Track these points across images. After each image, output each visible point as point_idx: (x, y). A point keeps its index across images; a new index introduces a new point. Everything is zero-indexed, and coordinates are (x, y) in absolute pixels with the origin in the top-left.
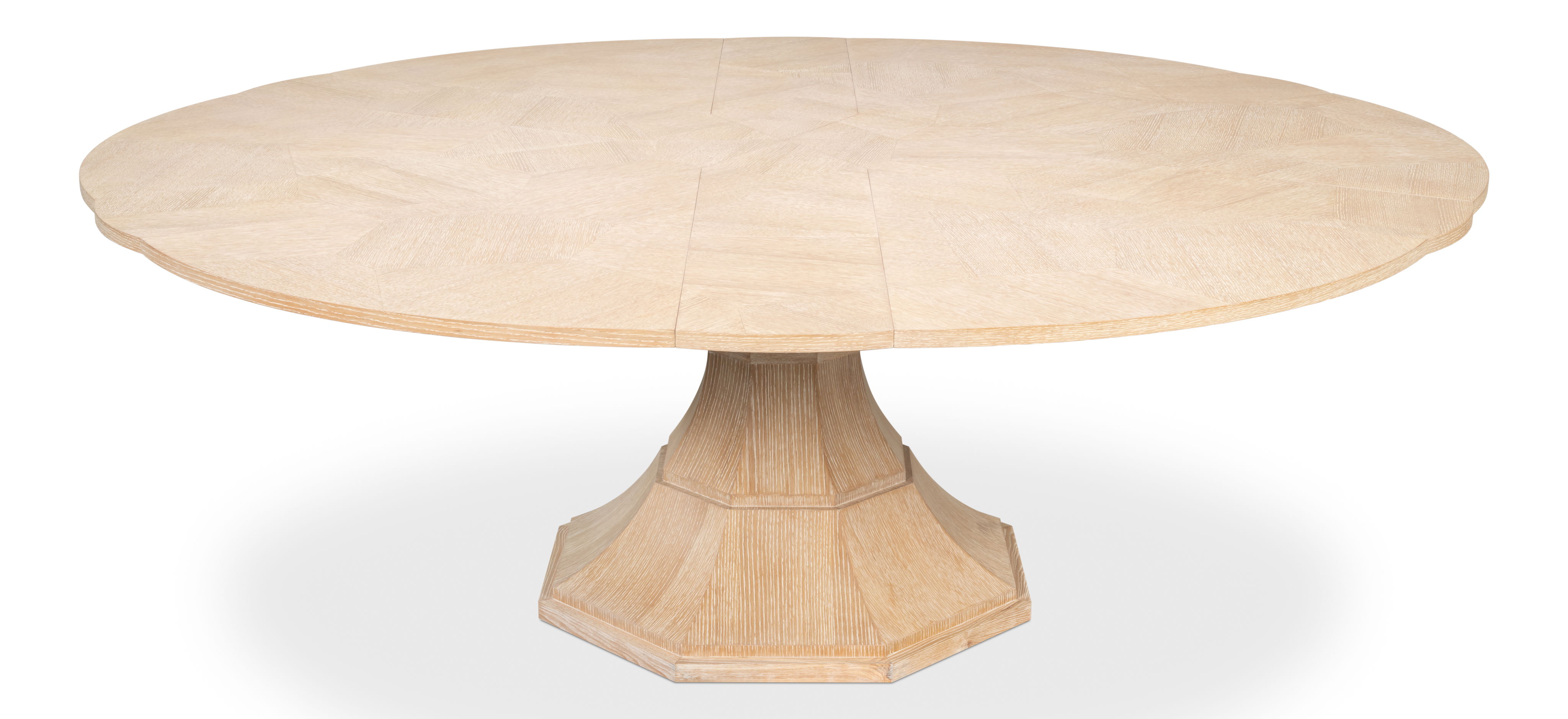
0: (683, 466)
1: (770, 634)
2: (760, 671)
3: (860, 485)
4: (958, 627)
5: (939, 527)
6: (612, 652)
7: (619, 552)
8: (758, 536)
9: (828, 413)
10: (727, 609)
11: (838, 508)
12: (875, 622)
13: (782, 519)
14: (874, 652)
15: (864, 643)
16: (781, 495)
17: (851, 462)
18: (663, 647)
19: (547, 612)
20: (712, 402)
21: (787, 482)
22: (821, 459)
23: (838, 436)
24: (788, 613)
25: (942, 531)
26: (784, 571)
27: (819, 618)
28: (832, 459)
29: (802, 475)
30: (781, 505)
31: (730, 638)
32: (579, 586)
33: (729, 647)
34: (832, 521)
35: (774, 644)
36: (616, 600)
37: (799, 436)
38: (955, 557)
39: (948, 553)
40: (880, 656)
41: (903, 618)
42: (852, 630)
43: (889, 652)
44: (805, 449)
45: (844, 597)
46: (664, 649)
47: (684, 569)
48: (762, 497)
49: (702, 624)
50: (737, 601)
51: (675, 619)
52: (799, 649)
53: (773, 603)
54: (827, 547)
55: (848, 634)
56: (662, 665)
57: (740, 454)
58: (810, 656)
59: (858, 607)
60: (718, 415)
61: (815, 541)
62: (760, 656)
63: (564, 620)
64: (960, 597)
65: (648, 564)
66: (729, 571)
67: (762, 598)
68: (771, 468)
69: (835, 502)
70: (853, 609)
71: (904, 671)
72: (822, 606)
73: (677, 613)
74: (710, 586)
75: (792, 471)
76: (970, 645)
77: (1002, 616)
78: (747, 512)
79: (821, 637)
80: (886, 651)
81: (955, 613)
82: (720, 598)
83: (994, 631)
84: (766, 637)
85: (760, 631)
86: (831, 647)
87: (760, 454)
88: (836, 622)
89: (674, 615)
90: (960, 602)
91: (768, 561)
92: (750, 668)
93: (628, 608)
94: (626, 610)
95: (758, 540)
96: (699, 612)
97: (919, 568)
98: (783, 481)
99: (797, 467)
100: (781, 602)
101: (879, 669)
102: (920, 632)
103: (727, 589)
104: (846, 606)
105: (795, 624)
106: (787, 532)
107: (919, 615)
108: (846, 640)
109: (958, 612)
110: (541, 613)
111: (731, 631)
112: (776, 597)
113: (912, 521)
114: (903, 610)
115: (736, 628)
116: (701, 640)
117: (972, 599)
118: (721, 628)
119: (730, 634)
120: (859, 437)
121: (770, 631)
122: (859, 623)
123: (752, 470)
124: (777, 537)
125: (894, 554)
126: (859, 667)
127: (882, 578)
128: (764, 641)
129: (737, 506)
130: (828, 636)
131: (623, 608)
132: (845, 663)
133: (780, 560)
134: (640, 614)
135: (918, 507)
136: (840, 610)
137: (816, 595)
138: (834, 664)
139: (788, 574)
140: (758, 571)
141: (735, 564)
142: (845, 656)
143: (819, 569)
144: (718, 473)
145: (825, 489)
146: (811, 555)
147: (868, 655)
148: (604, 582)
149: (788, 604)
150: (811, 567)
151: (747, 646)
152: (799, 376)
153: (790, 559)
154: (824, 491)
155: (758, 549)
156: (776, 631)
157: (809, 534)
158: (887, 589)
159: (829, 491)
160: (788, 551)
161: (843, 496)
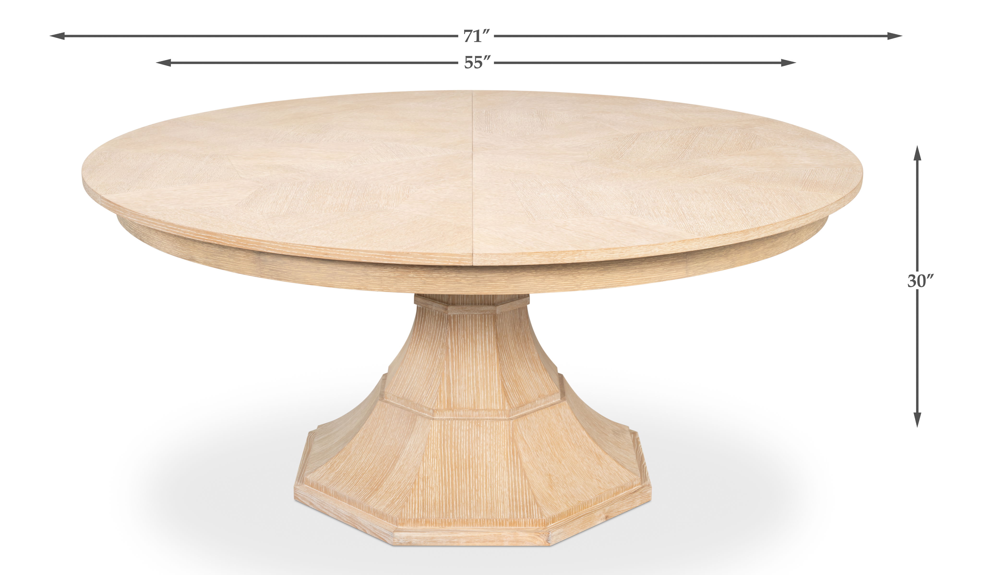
1: (462, 511)
2: (455, 538)
3: (527, 403)
4: (599, 505)
5: (584, 433)
6: (346, 523)
7: (353, 451)
8: (453, 439)
9: (504, 350)
10: (431, 492)
11: (511, 419)
12: (538, 502)
13: (471, 427)
14: (538, 524)
15: (531, 518)
16: (470, 410)
17: (521, 386)
18: (384, 520)
19: (300, 495)
20: (420, 342)
21: (474, 400)
22: (499, 384)
23: (511, 367)
24: (475, 495)
25: (587, 436)
26: (472, 464)
27: (498, 499)
28: (507, 383)
29: (486, 395)
30: (470, 416)
31: (433, 513)
32: (323, 476)
33: (432, 520)
34: (507, 429)
35: (465, 518)
36: (350, 486)
37: (483, 367)
38: (596, 455)
39: (591, 451)
40: (542, 526)
41: (559, 499)
42: (522, 508)
43: (548, 524)
44: (487, 376)
45: (516, 484)
46: (385, 521)
47: (400, 463)
48: (456, 411)
49: (412, 503)
50: (438, 487)
51: (393, 499)
52: (483, 521)
53: (464, 488)
54: (503, 447)
55: (518, 511)
56: (384, 533)
57: (440, 379)
58: (491, 526)
59: (526, 491)
60: (424, 352)
61: (494, 443)
62: (455, 527)
63: (313, 500)
64: (600, 484)
65: (374, 460)
66: (433, 465)
67: (456, 485)
68: (463, 390)
69: (509, 415)
70: (523, 493)
71: (560, 537)
72: (500, 490)
73: (394, 495)
74: (418, 475)
75: (478, 392)
76: (607, 518)
77: (630, 497)
78: (445, 422)
79: (499, 513)
80: (547, 522)
81: (596, 496)
82: (426, 484)
83: (624, 509)
84: (459, 512)
85: (455, 508)
86: (506, 520)
87: (455, 379)
88: (510, 502)
89: (392, 496)
90: (600, 488)
91: (461, 458)
92: (447, 536)
93: (359, 492)
94: (358, 493)
95: (453, 443)
96: (410, 495)
97: (570, 463)
98: (471, 399)
99: (481, 389)
100: (470, 487)
101: (541, 536)
102: (571, 509)
103: (431, 478)
104: (517, 490)
105: (480, 504)
106: (474, 436)
107: (570, 497)
108: (517, 515)
109: (599, 495)
110: (295, 495)
111: (434, 508)
112: (466, 484)
113: (565, 429)
114: (559, 493)
115: (438, 506)
116: (412, 515)
117: (608, 485)
118: (427, 506)
119: (433, 511)
120: (527, 368)
121: (462, 509)
122: (527, 503)
123: (449, 392)
124: (467, 440)
125: (552, 452)
126: (527, 535)
127: (543, 470)
128: (458, 516)
129: (438, 418)
130: (504, 512)
131: (355, 492)
132: (516, 532)
133: (469, 457)
134: (368, 496)
135: (569, 418)
136: (513, 494)
137: (495, 482)
138: (508, 533)
139: (475, 467)
140: (453, 465)
141: (437, 459)
142: (517, 527)
143: (498, 464)
144: (424, 394)
145: (502, 406)
146: (492, 454)
147: (533, 526)
148: (341, 473)
149: (475, 489)
150: (492, 462)
151: (446, 520)
152: (483, 323)
153: (476, 456)
154: (501, 407)
155: (453, 449)
156: (466, 509)
157: (490, 438)
158: (547, 478)
159: (505, 407)
160: (475, 450)
161: (515, 411)
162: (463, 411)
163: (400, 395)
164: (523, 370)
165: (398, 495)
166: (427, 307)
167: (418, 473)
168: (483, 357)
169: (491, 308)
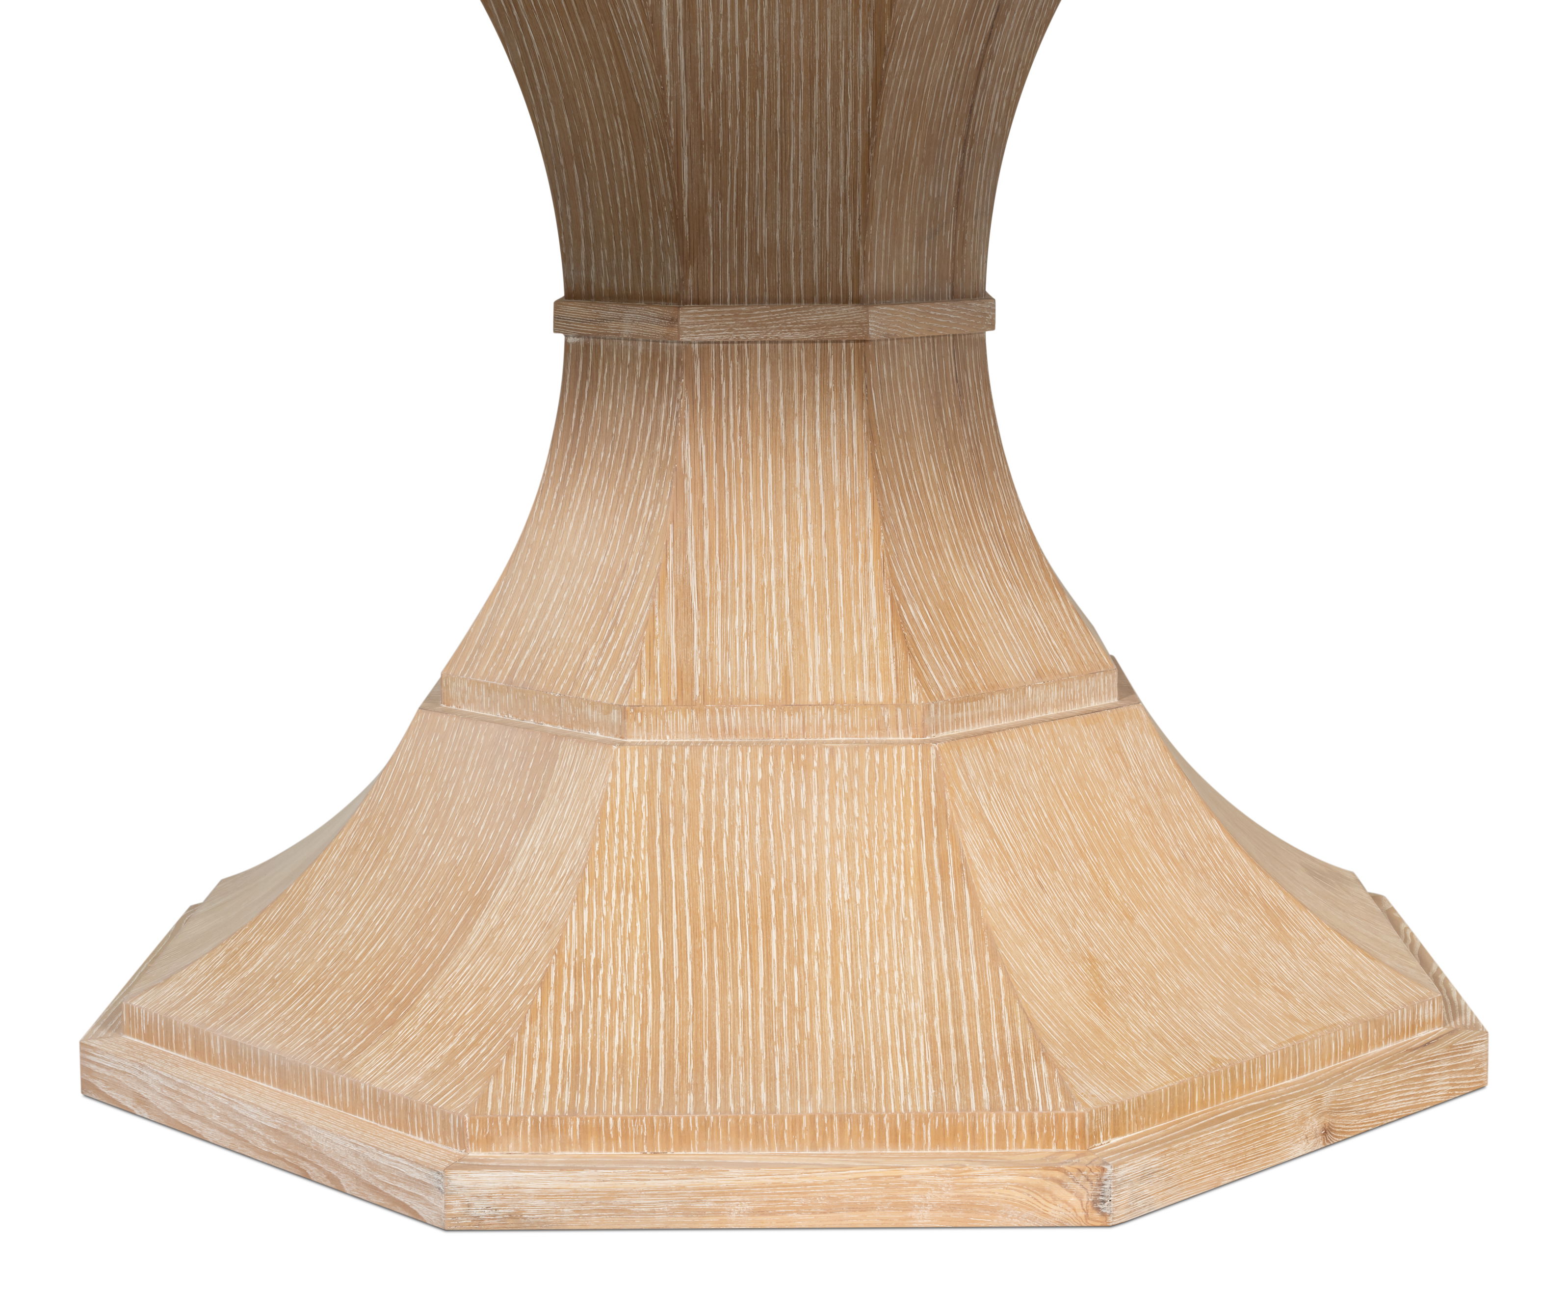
0: (495, 656)
1: (736, 1087)
2: (705, 1193)
3: (993, 689)
4: (1294, 1083)
7: (313, 900)
8: (702, 819)
9: (901, 488)
10: (608, 1017)
11: (934, 743)
12: (1052, 1050)
13: (771, 771)
14: (1054, 1133)
15: (1023, 1107)
16: (768, 705)
17: (966, 628)
18: (413, 1133)
19: (102, 1071)
20: (574, 477)
21: (786, 670)
22: (881, 608)
23: (928, 554)
24: (790, 1028)
25: (1224, 837)
26: (779, 912)
27: (885, 1043)
28: (914, 611)
29: (830, 651)
30: (768, 734)
31: (615, 1096)
32: (194, 994)
33: (611, 1120)
34: (916, 775)
35: (747, 1112)
36: (292, 1018)
37: (818, 546)
38: (1266, 906)
39: (1246, 894)
40: (1072, 1146)
41: (1134, 1047)
42: (984, 1073)
43: (1097, 1135)
44: (837, 581)
45: (957, 984)
46: (417, 1138)
48: (713, 712)
49: (530, 1060)
50: (637, 998)
51: (454, 1051)
52: (823, 1125)
53: (745, 1002)
54: (903, 847)
55: (971, 1084)
56: (408, 1180)
57: (652, 596)
58: (857, 1147)
59: (999, 1008)
60: (591, 509)
61: (867, 832)
62: (704, 1149)
63: (145, 1084)
64: (1290, 1004)
65: (389, 920)
66: (617, 916)
67: (712, 989)
68: (741, 635)
69: (923, 725)
70: (985, 1017)
71: (1147, 1192)
72: (891, 1008)
73: (459, 1035)
74: (560, 956)
75: (800, 639)
76: (1329, 1136)
77: (1411, 1061)
78: (671, 752)
79: (892, 1091)
80: (1090, 1129)
81: (1281, 1044)
82: (588, 989)
83: (1392, 1106)
84: (725, 1092)
85: (706, 1077)
86: (922, 1119)
87: (708, 594)
88: (934, 1051)
89: (452, 1041)
90: (1293, 1018)
91: (731, 888)
92: (673, 1183)
93: (323, 1036)
94: (317, 1041)
95: (701, 831)
96: (522, 1031)
97: (1169, 925)
98: (774, 668)
99: (813, 629)
100: (770, 999)
101: (1070, 1183)
102: (1185, 1085)
103: (611, 965)
104: (964, 1008)
105: (810, 1059)
106: (787, 806)
107: (1179, 1042)
108: (965, 1097)
109: (1290, 1041)
110: (85, 1076)
111: (618, 1078)
112: (754, 986)
113: (1142, 803)
114: (1132, 1026)
115: (635, 1068)
116: (527, 1103)
117: (1323, 1011)
118: (589, 1070)
119: (615, 1087)
120: (988, 566)
121: (736, 1077)
122: (1004, 1055)
123: (685, 640)
124: (758, 821)
125: (1097, 880)
126: (1010, 1178)
127: (1064, 939)
128: (718, 1106)
129: (641, 740)
130: (911, 1089)
131: (307, 1037)
132: (964, 1166)
133: (765, 885)
134: (354, 1048)
135: (1156, 767)
136: (947, 1020)
137: (873, 979)
138: (932, 1170)
139: (790, 922)
140: (702, 914)
141: (635, 895)
142: (965, 1148)
143: (881, 910)
144: (588, 658)
145: (894, 692)
146: (858, 872)
147: (1033, 1146)
148: (263, 977)
149: (791, 1003)
150: (858, 902)
151: (666, 1118)
152: (817, 378)
153: (795, 880)
154: (891, 695)
155: (701, 855)
156: (754, 1076)
157: (850, 812)
158: (1080, 968)
159: (906, 692)
160: (789, 860)
161: (947, 713)
162: (743, 711)
163: (497, 679)
164: (974, 571)
165: (477, 1034)
166: (602, 330)
167: (560, 946)
168: (817, 511)
169: (847, 312)
